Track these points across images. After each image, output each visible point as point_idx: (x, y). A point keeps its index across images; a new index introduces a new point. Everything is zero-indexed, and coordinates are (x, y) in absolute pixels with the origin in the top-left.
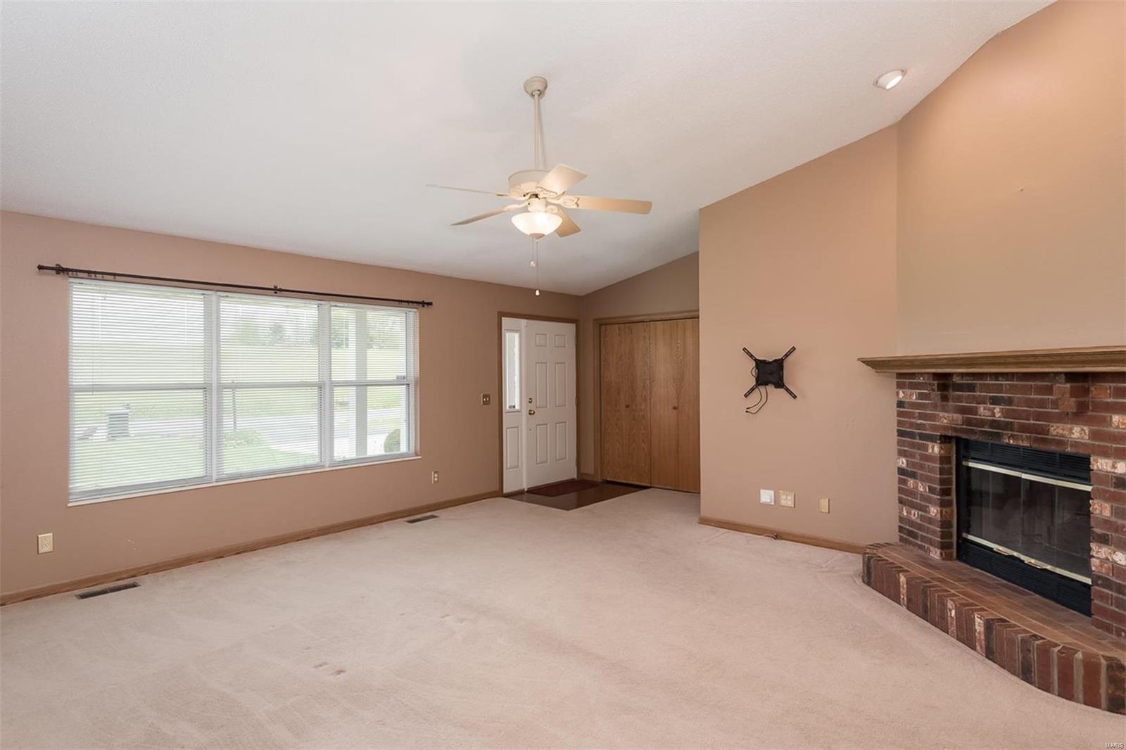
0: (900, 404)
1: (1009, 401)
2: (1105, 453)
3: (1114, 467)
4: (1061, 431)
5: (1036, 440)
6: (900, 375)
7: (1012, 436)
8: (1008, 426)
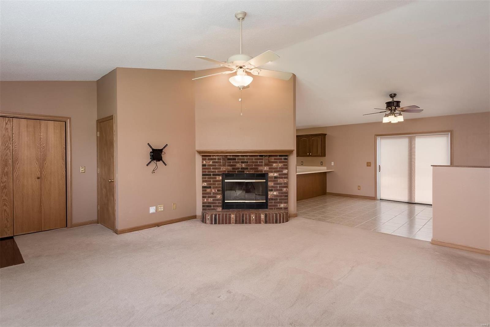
0: (203, 165)
1: (247, 162)
2: (272, 172)
3: (274, 175)
4: (261, 168)
5: (255, 171)
6: (203, 156)
7: (248, 171)
8: (247, 169)
